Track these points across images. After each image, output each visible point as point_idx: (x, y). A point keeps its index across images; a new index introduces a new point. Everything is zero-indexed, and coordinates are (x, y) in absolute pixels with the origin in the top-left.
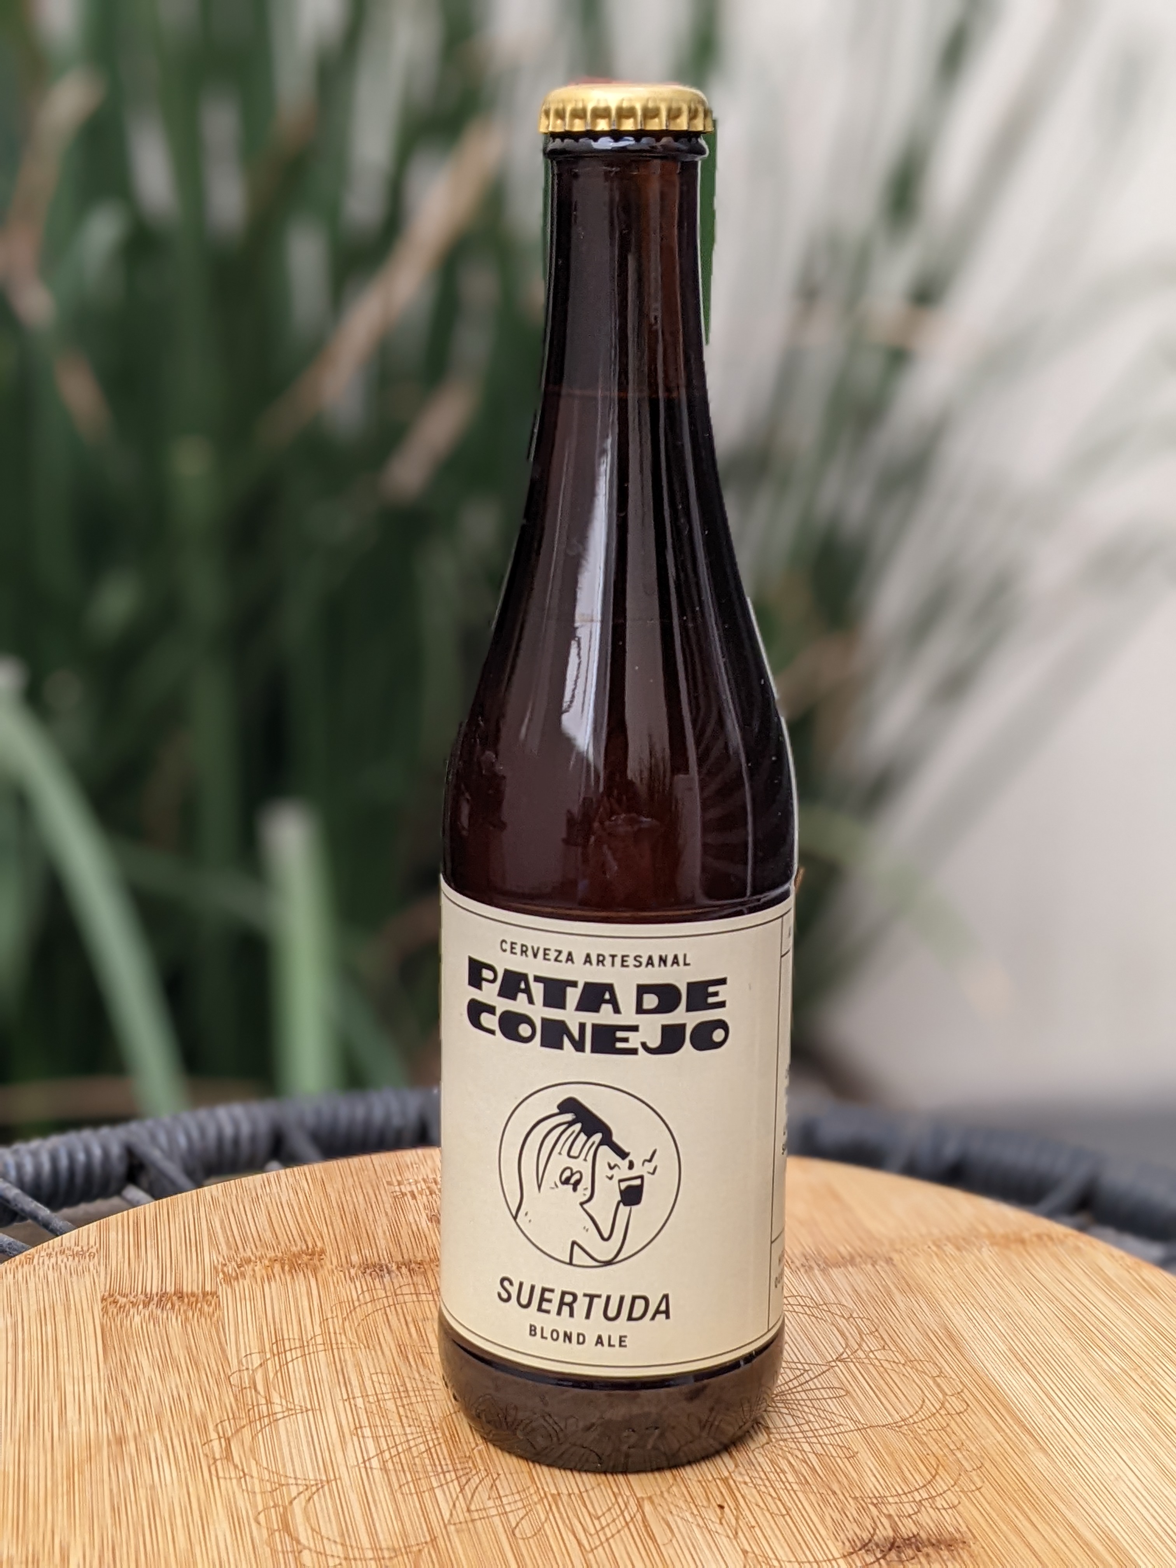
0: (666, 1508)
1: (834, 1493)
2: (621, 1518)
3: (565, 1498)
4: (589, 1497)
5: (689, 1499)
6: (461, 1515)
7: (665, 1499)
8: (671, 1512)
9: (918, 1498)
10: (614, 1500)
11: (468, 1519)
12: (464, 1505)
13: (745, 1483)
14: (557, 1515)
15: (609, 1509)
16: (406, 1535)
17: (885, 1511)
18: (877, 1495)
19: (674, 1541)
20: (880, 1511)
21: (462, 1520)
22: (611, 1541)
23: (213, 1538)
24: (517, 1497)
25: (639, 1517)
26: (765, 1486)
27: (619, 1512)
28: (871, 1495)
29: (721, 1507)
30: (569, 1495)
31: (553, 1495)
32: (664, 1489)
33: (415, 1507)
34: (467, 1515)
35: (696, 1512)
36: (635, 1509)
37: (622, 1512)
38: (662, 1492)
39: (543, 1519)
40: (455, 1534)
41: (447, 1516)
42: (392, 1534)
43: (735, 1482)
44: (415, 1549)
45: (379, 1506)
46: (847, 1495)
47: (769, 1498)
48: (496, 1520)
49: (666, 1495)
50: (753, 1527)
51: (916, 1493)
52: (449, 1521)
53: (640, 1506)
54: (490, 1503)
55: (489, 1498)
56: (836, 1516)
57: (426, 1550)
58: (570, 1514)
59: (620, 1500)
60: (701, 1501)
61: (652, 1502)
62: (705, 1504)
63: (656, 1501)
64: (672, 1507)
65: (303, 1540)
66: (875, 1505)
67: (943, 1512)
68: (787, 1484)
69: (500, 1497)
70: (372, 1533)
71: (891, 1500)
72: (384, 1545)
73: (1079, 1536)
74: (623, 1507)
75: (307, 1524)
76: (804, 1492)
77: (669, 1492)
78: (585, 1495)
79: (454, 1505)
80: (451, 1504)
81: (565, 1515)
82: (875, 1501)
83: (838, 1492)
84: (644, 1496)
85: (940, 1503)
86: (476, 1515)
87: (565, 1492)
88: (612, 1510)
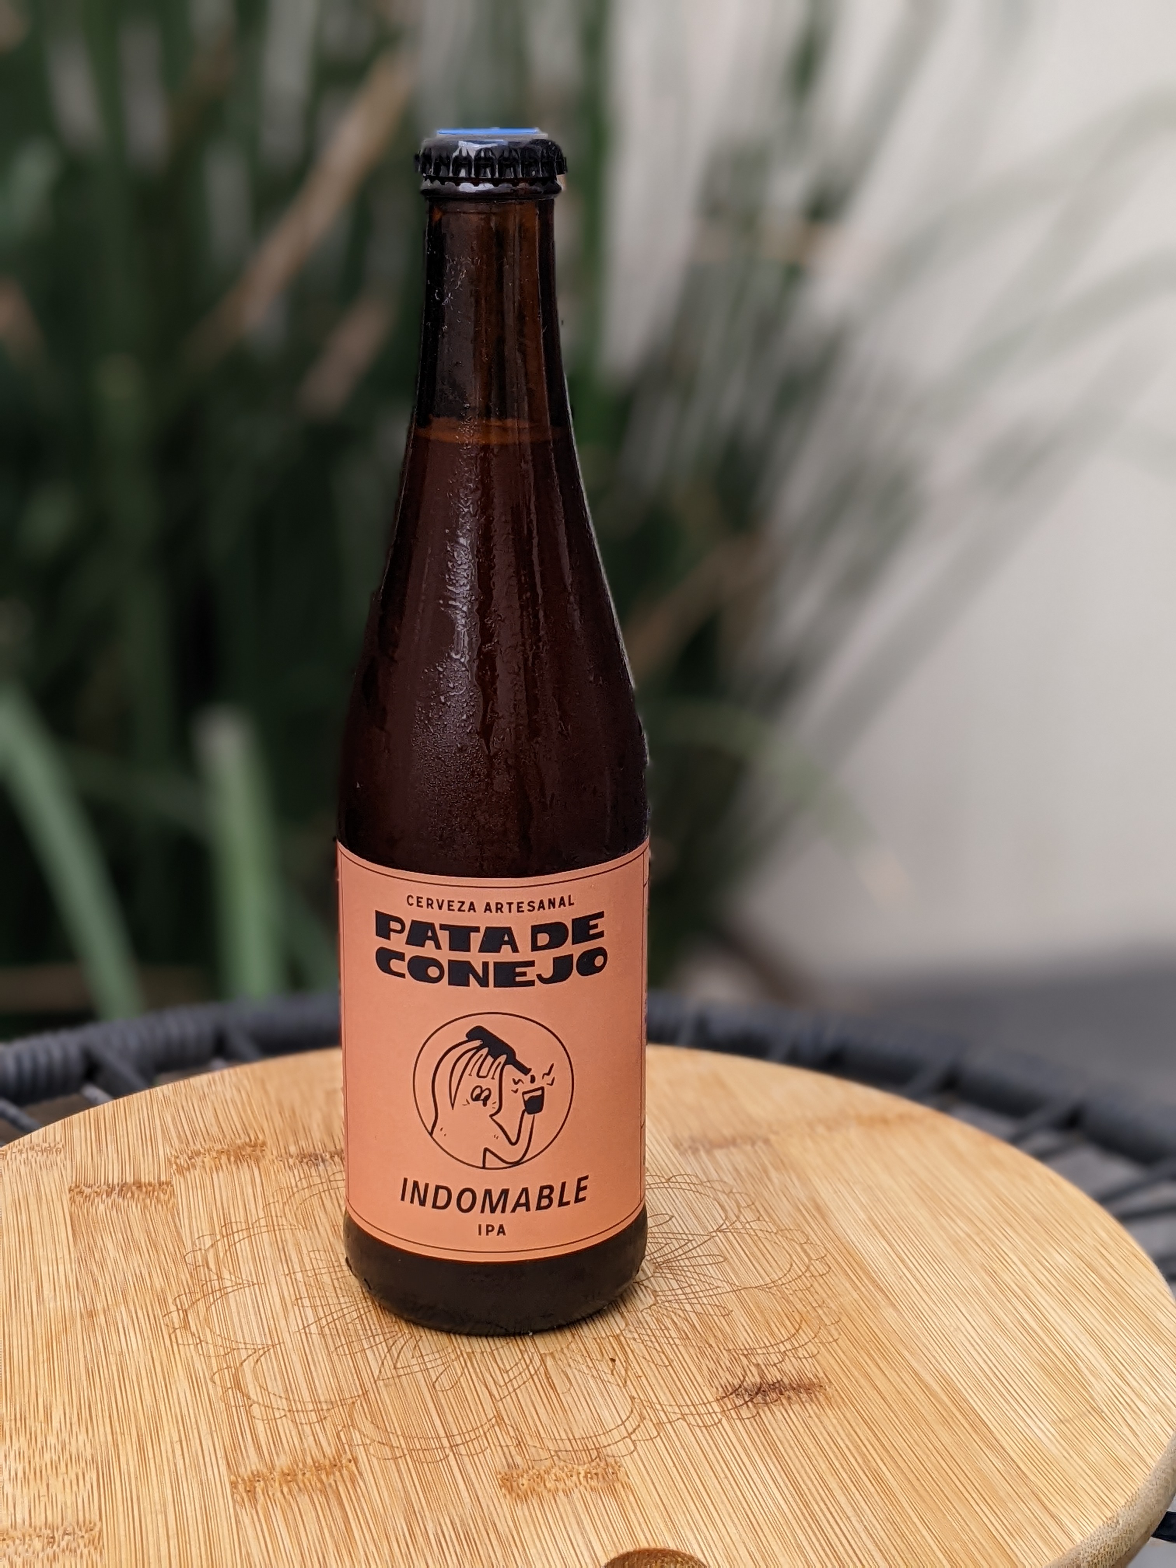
0: (565, 1362)
1: (710, 1346)
2: (527, 1371)
3: (478, 1356)
4: (499, 1354)
5: (585, 1354)
6: (388, 1372)
7: (565, 1354)
8: (570, 1366)
9: (783, 1349)
10: (520, 1357)
11: (395, 1375)
12: (391, 1363)
13: (634, 1339)
14: (471, 1370)
15: (517, 1364)
16: (341, 1390)
17: (754, 1361)
18: (748, 1347)
19: (572, 1391)
20: (749, 1361)
21: (389, 1376)
22: (518, 1391)
23: (175, 1395)
24: (437, 1356)
25: (542, 1370)
26: (651, 1341)
27: (525, 1367)
28: (742, 1348)
29: (613, 1360)
30: (482, 1353)
31: (468, 1353)
32: (564, 1346)
33: (349, 1366)
34: (394, 1371)
35: (591, 1365)
36: (539, 1364)
37: (528, 1367)
38: (562, 1349)
39: (459, 1374)
40: (383, 1388)
41: (376, 1373)
42: (329, 1388)
43: (625, 1338)
44: (349, 1401)
45: (317, 1364)
46: (722, 1348)
47: (654, 1352)
48: (419, 1375)
49: (565, 1351)
50: (640, 1377)
51: (781, 1345)
52: (378, 1377)
53: (543, 1361)
54: (414, 1361)
55: (413, 1357)
56: (712, 1366)
57: (358, 1401)
58: (483, 1369)
59: (526, 1356)
60: (596, 1355)
61: (554, 1358)
62: (599, 1358)
63: (557, 1356)
64: (570, 1360)
65: (253, 1396)
66: (745, 1356)
67: (804, 1360)
68: (670, 1339)
69: (422, 1356)
70: (312, 1389)
71: (759, 1351)
72: (322, 1398)
74: (528, 1361)
75: (256, 1383)
76: (685, 1346)
77: (568, 1348)
78: (495, 1352)
79: (383, 1363)
80: (380, 1363)
81: (478, 1370)
82: (746, 1352)
83: (714, 1345)
84: (547, 1352)
85: (801, 1353)
86: (401, 1372)
87: (479, 1350)
88: (519, 1365)
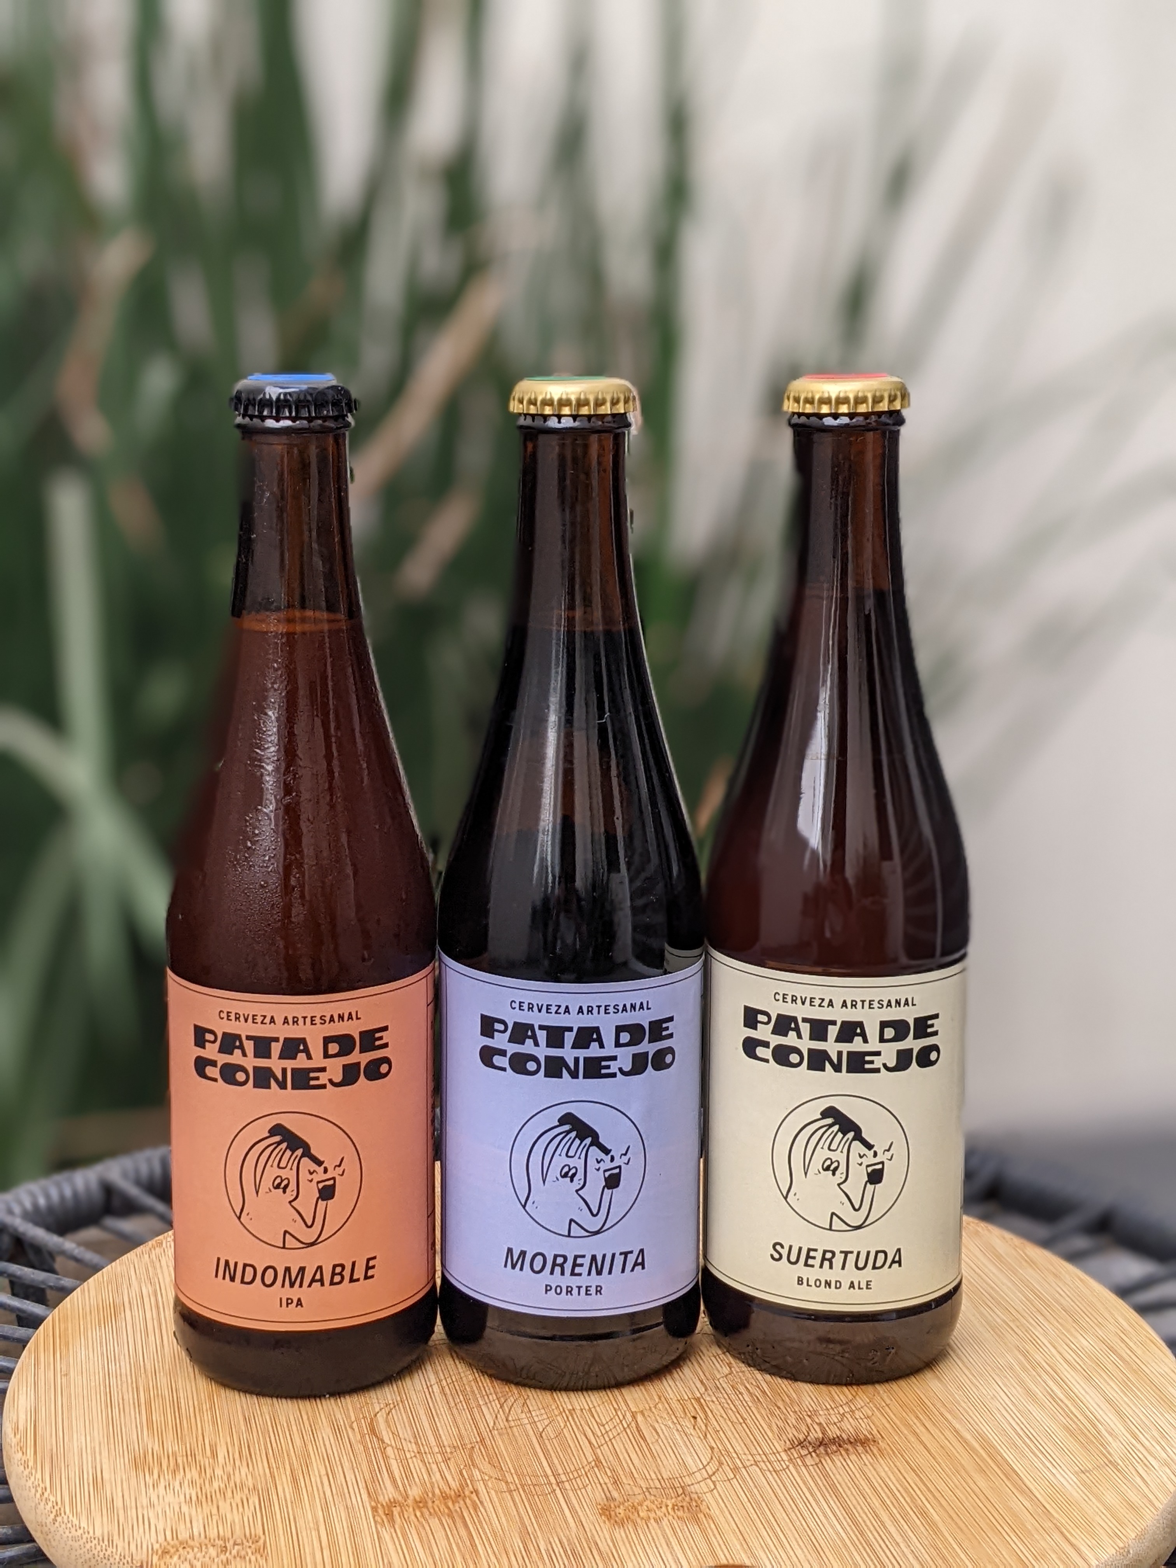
0: (653, 1418)
1: (779, 1408)
2: (620, 1426)
3: (578, 1412)
4: (596, 1411)
5: (671, 1412)
6: (502, 1423)
7: (653, 1413)
8: (658, 1422)
9: (842, 1411)
10: (615, 1414)
11: (507, 1426)
12: (503, 1417)
13: (713, 1402)
14: (573, 1423)
15: (611, 1419)
16: (461, 1437)
17: (817, 1421)
18: (811, 1409)
19: (660, 1441)
20: (813, 1421)
21: (503, 1426)
22: (613, 1441)
23: (320, 1439)
24: (543, 1411)
25: (633, 1424)
26: (728, 1403)
27: (618, 1421)
28: (807, 1410)
29: (695, 1418)
30: (582, 1410)
31: (569, 1411)
32: (652, 1406)
33: (467, 1419)
34: (506, 1424)
35: (675, 1421)
36: (630, 1419)
37: (621, 1421)
38: (650, 1408)
39: (562, 1427)
40: (498, 1436)
41: (491, 1424)
42: (452, 1436)
43: (705, 1400)
44: (469, 1446)
45: (440, 1417)
46: (789, 1410)
47: (730, 1411)
48: (528, 1426)
49: (653, 1409)
50: (718, 1431)
51: (840, 1408)
52: (493, 1427)
53: (634, 1417)
54: (524, 1416)
55: (522, 1412)
56: (780, 1423)
57: (477, 1447)
58: (583, 1423)
59: (619, 1413)
60: (679, 1412)
61: (643, 1415)
62: (683, 1416)
63: (646, 1414)
64: (658, 1418)
65: (387, 1440)
66: (809, 1416)
67: (860, 1421)
68: (744, 1402)
69: (530, 1411)
70: (437, 1437)
71: (821, 1412)
72: (446, 1443)
73: (961, 1437)
74: (621, 1418)
75: (389, 1430)
76: (757, 1408)
77: (656, 1408)
78: (593, 1410)
79: (496, 1417)
80: (494, 1416)
81: (578, 1424)
82: (809, 1414)
83: (782, 1407)
84: (637, 1410)
85: (858, 1414)
86: (512, 1424)
87: (578, 1408)
88: (614, 1420)
